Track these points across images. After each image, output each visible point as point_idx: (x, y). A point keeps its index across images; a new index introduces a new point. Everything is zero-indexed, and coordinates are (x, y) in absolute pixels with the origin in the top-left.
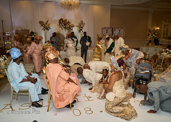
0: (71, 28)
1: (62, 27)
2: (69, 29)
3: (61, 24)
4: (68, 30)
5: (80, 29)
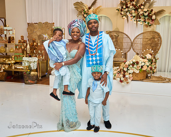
0: (154, 17)
1: (128, 14)
2: (147, 21)
3: (127, 7)
4: (145, 21)
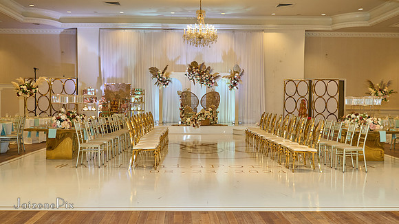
0: (213, 81)
1: (194, 78)
3: (193, 73)
4: (207, 84)
5: (233, 82)
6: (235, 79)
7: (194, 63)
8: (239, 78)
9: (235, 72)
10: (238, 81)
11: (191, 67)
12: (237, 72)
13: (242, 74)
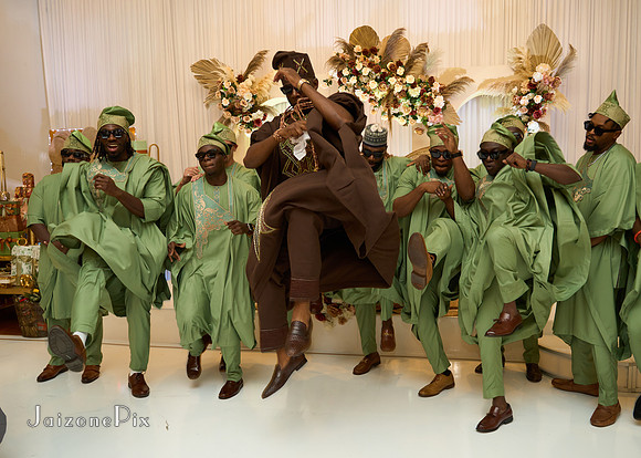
1: (359, 93)
2: (421, 114)
4: (413, 116)
5: (525, 101)
6: (533, 87)
7: (364, 34)
8: (554, 84)
9: (535, 61)
10: (547, 97)
11: (349, 48)
12: (542, 59)
13: (565, 65)
